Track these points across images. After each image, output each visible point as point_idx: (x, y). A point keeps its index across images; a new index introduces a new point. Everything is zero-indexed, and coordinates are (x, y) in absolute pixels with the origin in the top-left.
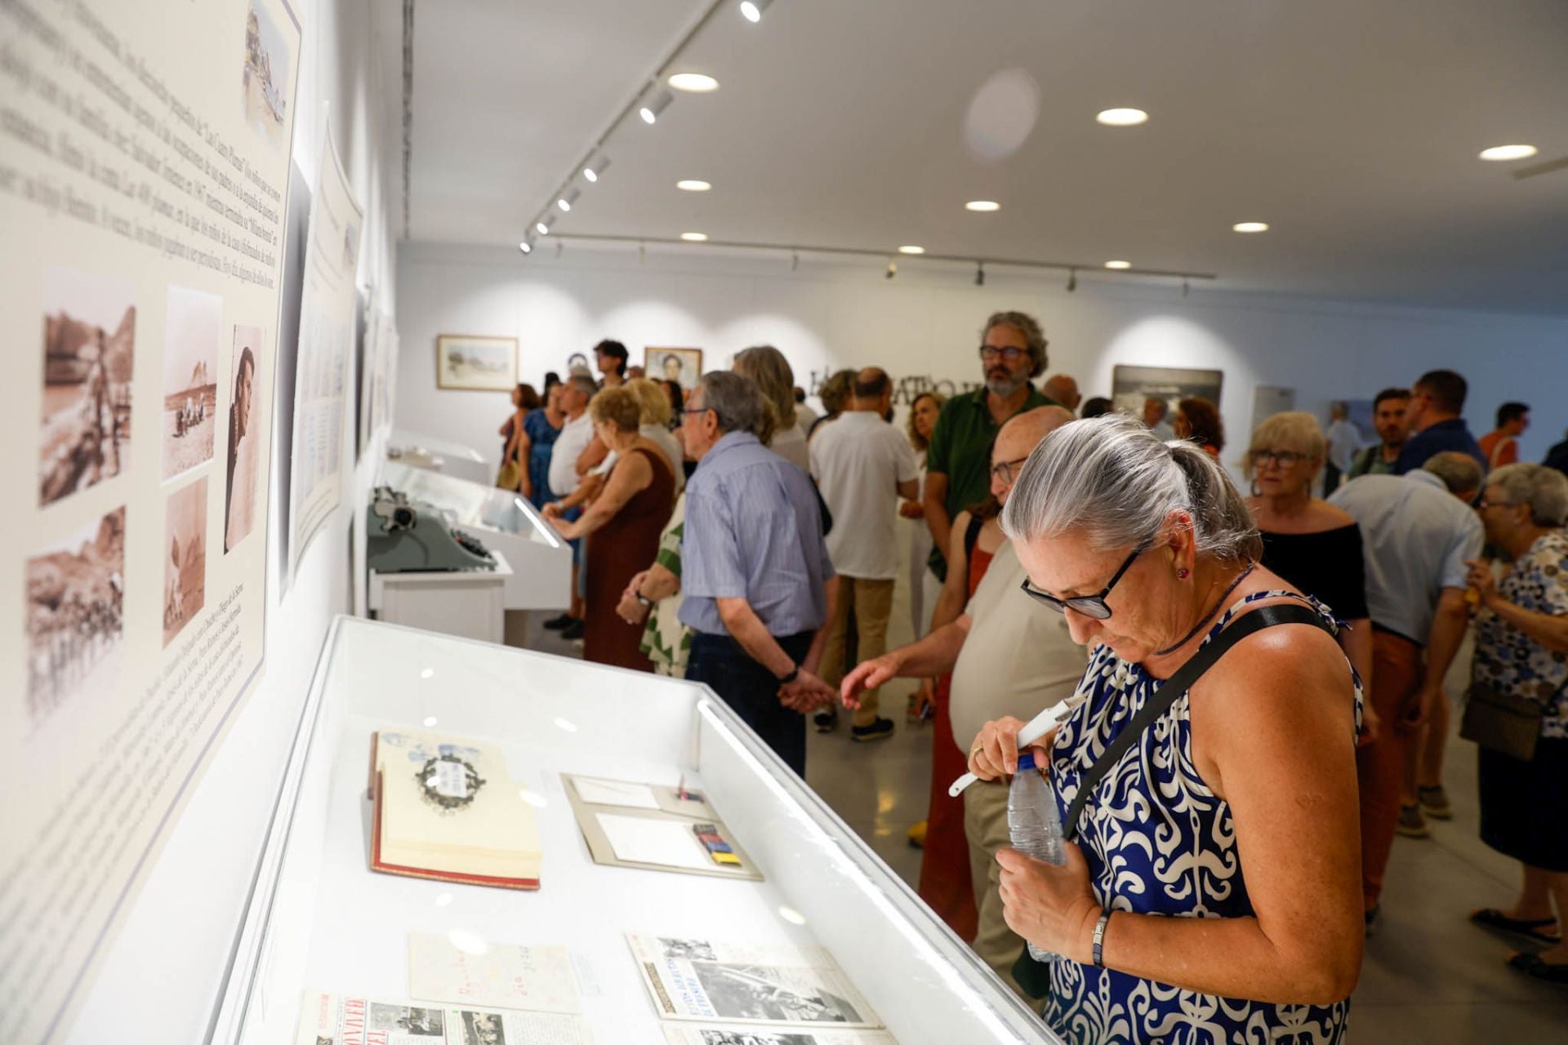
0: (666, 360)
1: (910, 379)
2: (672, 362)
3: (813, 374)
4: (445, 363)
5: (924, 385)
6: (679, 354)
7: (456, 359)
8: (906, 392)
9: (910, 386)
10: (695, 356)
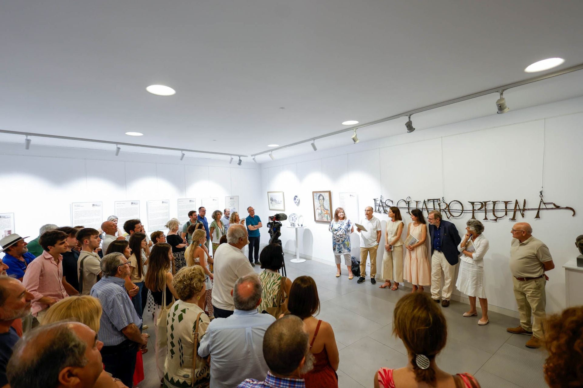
0: (319, 196)
1: (428, 200)
2: (321, 198)
3: (375, 200)
4: (270, 201)
5: (439, 204)
6: (322, 194)
7: (272, 200)
8: (426, 208)
9: (430, 206)
10: (327, 194)
